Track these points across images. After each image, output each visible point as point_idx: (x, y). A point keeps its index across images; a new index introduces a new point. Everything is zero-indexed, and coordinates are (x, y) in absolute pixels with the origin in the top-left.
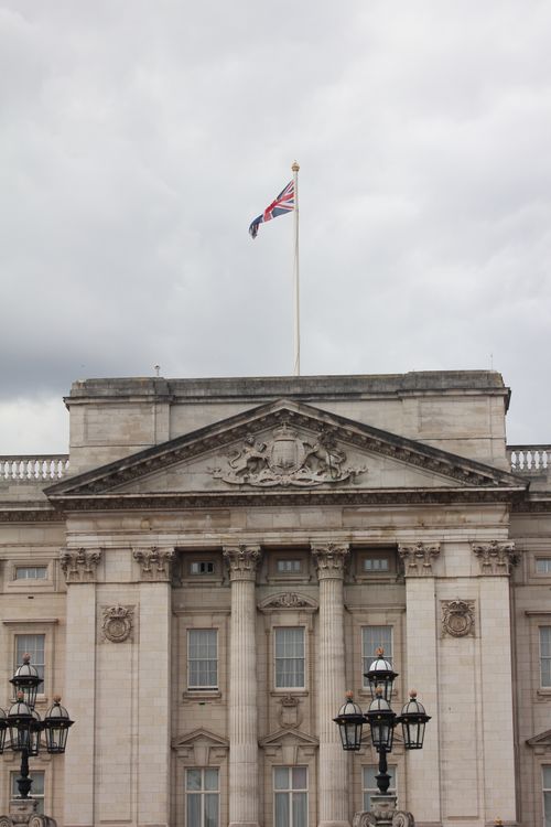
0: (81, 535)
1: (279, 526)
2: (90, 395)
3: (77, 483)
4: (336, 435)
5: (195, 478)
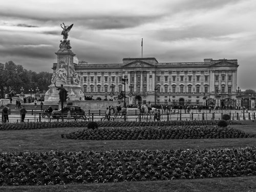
0: (124, 70)
1: (138, 69)
2: (124, 59)
3: (124, 66)
4: (142, 62)
5: (132, 66)
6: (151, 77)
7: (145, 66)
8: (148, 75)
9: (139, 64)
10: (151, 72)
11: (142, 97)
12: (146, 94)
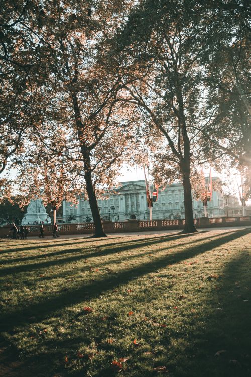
1: (131, 191)
3: (120, 189)
5: (126, 189)
6: (142, 197)
7: (137, 188)
8: (140, 196)
9: (131, 186)
10: (142, 193)
11: (136, 216)
12: (138, 213)
